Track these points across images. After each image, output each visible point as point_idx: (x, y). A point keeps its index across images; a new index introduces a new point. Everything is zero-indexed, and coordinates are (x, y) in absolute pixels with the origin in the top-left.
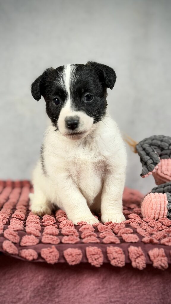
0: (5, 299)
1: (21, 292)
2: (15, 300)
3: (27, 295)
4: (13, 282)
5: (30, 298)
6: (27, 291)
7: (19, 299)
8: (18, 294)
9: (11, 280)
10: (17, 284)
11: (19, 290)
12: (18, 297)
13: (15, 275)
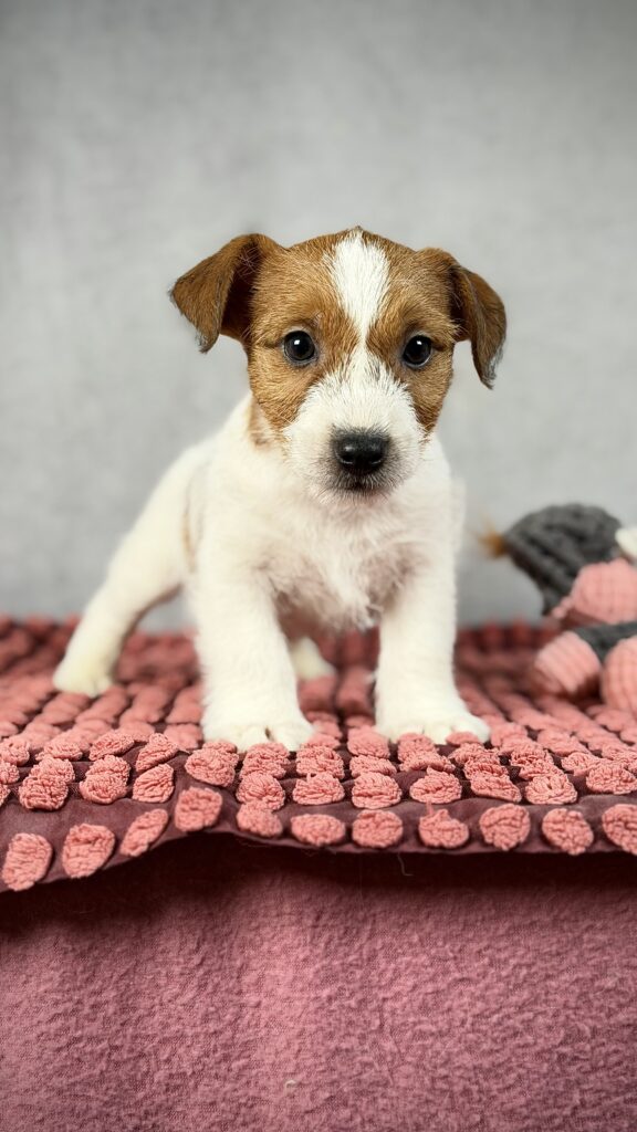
4: (627, 910)
9: (622, 906)
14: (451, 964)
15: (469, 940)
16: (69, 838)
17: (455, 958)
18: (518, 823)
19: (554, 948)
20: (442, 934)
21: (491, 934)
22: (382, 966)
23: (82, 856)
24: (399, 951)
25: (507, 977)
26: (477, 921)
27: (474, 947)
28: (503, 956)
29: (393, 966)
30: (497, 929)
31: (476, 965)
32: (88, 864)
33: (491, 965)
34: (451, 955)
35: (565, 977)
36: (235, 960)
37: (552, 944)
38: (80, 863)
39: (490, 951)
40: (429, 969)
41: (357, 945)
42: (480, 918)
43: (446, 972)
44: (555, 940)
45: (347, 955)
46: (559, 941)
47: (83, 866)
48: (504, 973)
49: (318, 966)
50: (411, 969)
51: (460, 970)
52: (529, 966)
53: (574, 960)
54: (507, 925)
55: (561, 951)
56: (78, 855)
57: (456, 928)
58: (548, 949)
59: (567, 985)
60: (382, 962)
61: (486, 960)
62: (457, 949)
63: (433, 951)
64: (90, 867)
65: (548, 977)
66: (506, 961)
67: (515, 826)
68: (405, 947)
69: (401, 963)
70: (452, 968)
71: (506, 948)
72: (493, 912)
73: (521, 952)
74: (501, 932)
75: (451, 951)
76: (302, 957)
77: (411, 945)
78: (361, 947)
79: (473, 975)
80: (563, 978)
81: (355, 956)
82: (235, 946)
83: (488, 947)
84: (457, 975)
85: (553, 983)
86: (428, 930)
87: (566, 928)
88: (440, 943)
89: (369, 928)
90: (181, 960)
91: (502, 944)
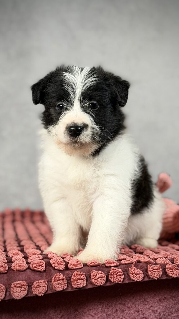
14: (140, 312)
15: (146, 304)
16: (12, 286)
17: (141, 310)
18: (159, 271)
19: (171, 306)
20: (138, 303)
21: (152, 302)
22: (119, 315)
23: (19, 292)
24: (124, 309)
25: (157, 316)
26: (148, 298)
27: (147, 306)
28: (156, 309)
29: (122, 314)
30: (154, 300)
31: (148, 312)
32: (21, 295)
33: (152, 312)
34: (140, 309)
35: (174, 315)
36: (72, 315)
37: (170, 305)
38: (18, 295)
39: (152, 308)
40: (133, 315)
41: (111, 308)
42: (149, 297)
43: (139, 315)
44: (171, 303)
45: (108, 312)
46: (172, 304)
47: (20, 296)
48: (156, 315)
49: (99, 315)
50: (128, 315)
51: (143, 314)
52: (163, 312)
53: (176, 309)
54: (157, 299)
55: (172, 307)
56: (17, 292)
57: (142, 300)
58: (169, 306)
59: (174, 317)
60: (119, 313)
61: (151, 311)
62: (142, 307)
63: (135, 309)
64: (21, 296)
65: (169, 315)
66: (157, 311)
67: (158, 272)
68: (126, 308)
69: (125, 313)
70: (141, 314)
71: (157, 306)
72: (153, 294)
73: (161, 308)
74: (155, 301)
75: (140, 308)
76: (94, 312)
77: (128, 307)
78: (112, 309)
79: (147, 316)
80: (173, 315)
81: (110, 312)
82: (72, 311)
83: (152, 306)
84: (142, 316)
85: (170, 317)
86: (133, 302)
87: (174, 299)
88: (137, 306)
89: (115, 302)
90: (55, 316)
91: (156, 305)
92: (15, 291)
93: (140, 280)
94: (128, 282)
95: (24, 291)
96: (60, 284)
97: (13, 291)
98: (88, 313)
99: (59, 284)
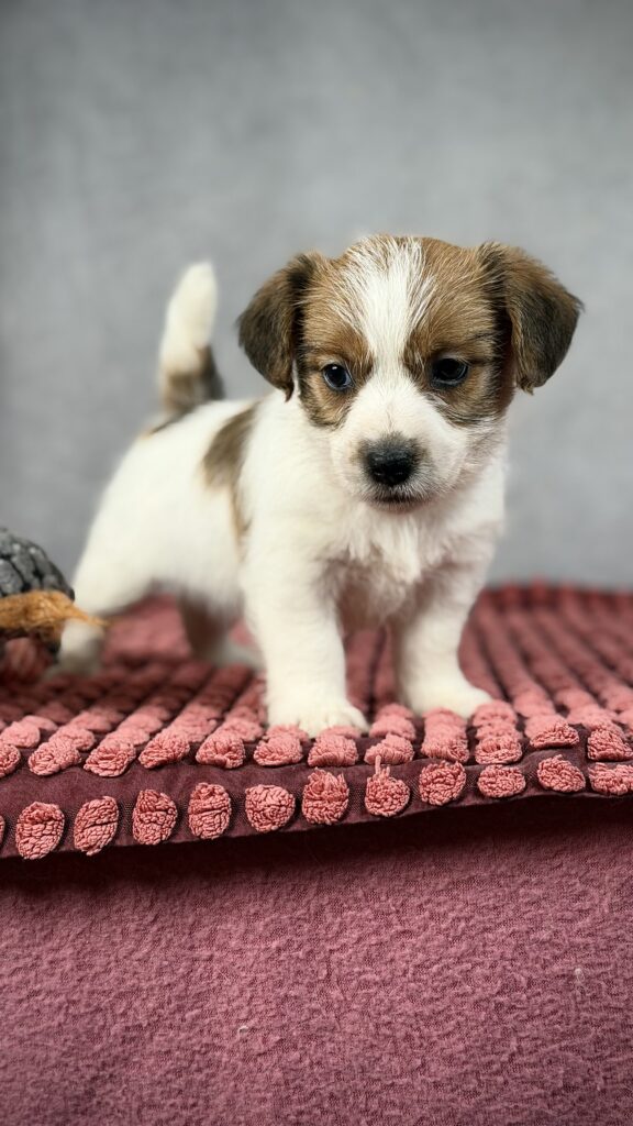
0: (541, 911)
1: (585, 893)
2: (568, 915)
3: (601, 900)
4: (561, 865)
5: (611, 906)
6: (602, 891)
7: (580, 911)
8: (578, 899)
9: (556, 862)
10: (573, 872)
11: (579, 887)
12: (577, 905)
13: (565, 849)
14: (394, 918)
15: (410, 895)
17: (398, 912)
19: (491, 902)
20: (385, 889)
21: (431, 889)
22: (329, 920)
24: (345, 905)
25: (447, 929)
26: (418, 877)
27: (415, 901)
28: (442, 909)
29: (339, 919)
30: (437, 884)
31: (417, 918)
33: (431, 918)
34: (394, 909)
35: (502, 929)
36: (187, 917)
37: (489, 898)
39: (430, 905)
40: (373, 923)
41: (304, 901)
42: (421, 873)
43: (389, 925)
44: (492, 894)
45: (294, 910)
46: (495, 896)
48: (443, 926)
50: (356, 922)
51: (402, 923)
53: (511, 913)
54: (447, 880)
55: (498, 905)
57: (398, 883)
58: (486, 903)
59: (504, 937)
60: (328, 917)
61: (427, 914)
62: (399, 903)
63: (377, 905)
65: (486, 930)
66: (445, 915)
68: (351, 901)
69: (347, 917)
70: (395, 921)
71: (445, 902)
72: (433, 868)
73: (460, 906)
75: (394, 905)
76: (252, 911)
77: (356, 900)
78: (309, 902)
79: (415, 928)
80: (500, 931)
81: (303, 911)
82: (187, 904)
83: (429, 901)
84: (399, 928)
85: (490, 936)
86: (372, 885)
87: (502, 882)
88: (383, 898)
89: (316, 884)
90: (136, 917)
91: (442, 898)
92: (26, 833)
93: (391, 813)
94: (359, 820)
95: (51, 834)
96: (155, 822)
97: (20, 834)
98: (235, 911)
99: (150, 822)
